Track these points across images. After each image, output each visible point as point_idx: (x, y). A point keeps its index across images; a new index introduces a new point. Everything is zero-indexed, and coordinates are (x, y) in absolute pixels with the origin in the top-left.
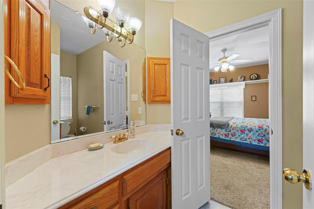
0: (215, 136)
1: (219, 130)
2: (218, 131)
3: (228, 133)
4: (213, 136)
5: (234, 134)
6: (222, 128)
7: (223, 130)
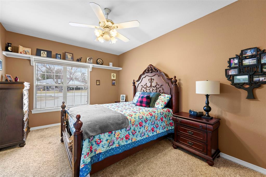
0: (114, 146)
1: (118, 132)
2: (116, 136)
3: (129, 133)
4: (111, 148)
5: (134, 132)
6: (121, 128)
7: (123, 130)
